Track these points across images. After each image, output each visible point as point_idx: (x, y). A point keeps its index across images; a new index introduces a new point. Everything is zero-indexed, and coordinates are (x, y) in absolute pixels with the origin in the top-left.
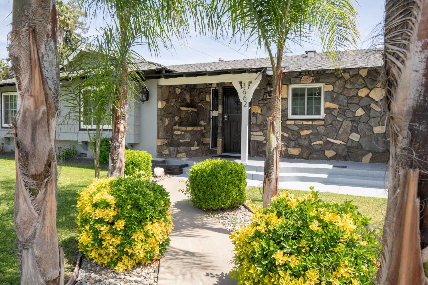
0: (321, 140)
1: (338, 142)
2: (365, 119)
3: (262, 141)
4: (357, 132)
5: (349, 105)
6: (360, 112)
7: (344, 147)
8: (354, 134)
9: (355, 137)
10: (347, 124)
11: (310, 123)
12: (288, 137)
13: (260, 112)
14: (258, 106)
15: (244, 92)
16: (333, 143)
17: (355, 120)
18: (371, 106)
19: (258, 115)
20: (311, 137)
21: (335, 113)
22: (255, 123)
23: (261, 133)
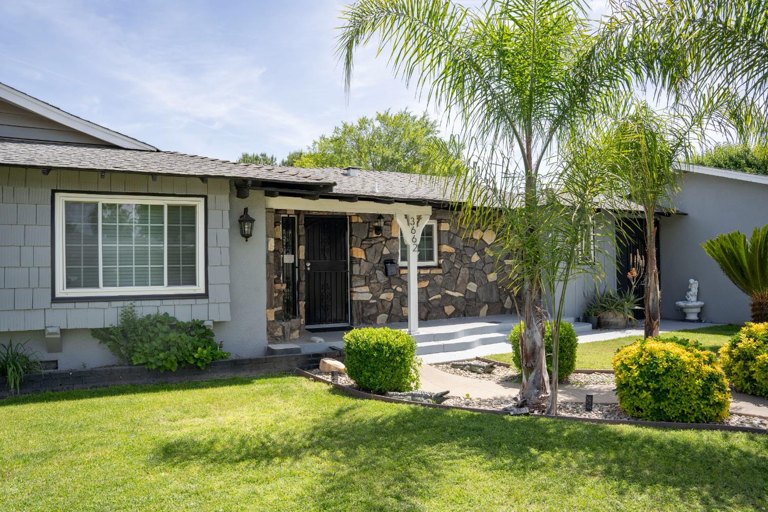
0: (440, 294)
1: (456, 294)
2: (480, 266)
3: (368, 301)
4: (474, 282)
5: (465, 248)
6: (475, 258)
7: (463, 299)
8: (471, 284)
9: (472, 287)
10: (464, 272)
11: (428, 271)
12: (402, 292)
13: (363, 257)
14: (360, 248)
15: (413, 231)
16: (452, 297)
17: (472, 267)
18: (485, 250)
19: (362, 261)
20: (429, 290)
21: (452, 259)
22: (357, 273)
23: (366, 289)
